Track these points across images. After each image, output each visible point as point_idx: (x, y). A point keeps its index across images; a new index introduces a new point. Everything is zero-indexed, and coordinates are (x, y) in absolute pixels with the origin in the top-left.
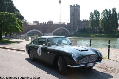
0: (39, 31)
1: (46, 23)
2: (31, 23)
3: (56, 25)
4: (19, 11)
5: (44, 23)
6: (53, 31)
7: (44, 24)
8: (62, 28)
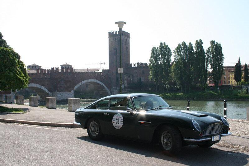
6: (73, 87)
7: (54, 72)
8: (92, 81)
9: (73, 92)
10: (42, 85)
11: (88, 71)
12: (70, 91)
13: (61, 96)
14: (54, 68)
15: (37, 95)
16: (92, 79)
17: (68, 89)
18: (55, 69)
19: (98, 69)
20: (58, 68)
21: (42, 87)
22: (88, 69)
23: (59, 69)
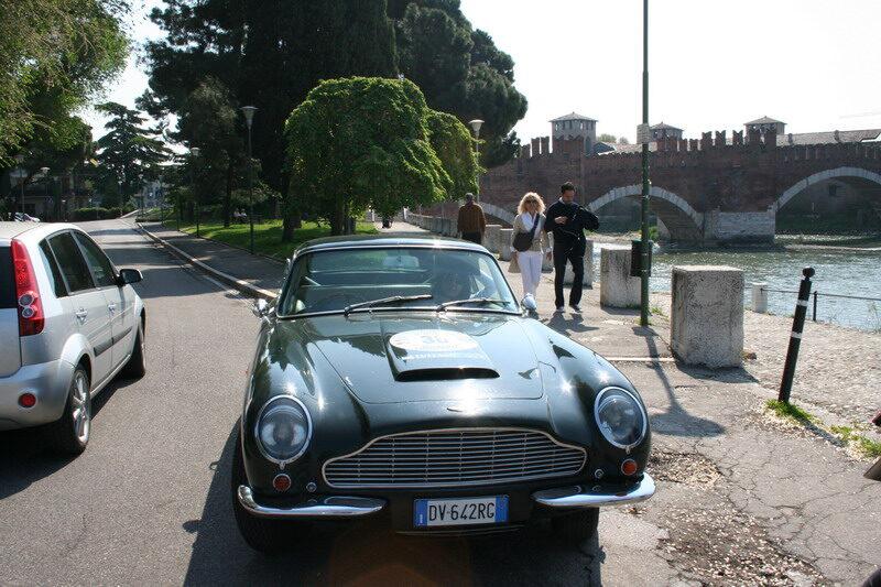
0: (673, 198)
1: (721, 136)
2: (624, 141)
3: (801, 148)
4: (504, 64)
5: (707, 136)
6: (775, 195)
7: (712, 146)
8: (850, 174)
9: (772, 211)
10: (672, 189)
11: (837, 139)
12: (765, 209)
13: (730, 224)
14: (710, 133)
15: (659, 221)
16: (848, 165)
17: (757, 202)
18: (714, 137)
19: (875, 131)
20: (724, 132)
21: (672, 195)
22: (837, 132)
23: (727, 137)
